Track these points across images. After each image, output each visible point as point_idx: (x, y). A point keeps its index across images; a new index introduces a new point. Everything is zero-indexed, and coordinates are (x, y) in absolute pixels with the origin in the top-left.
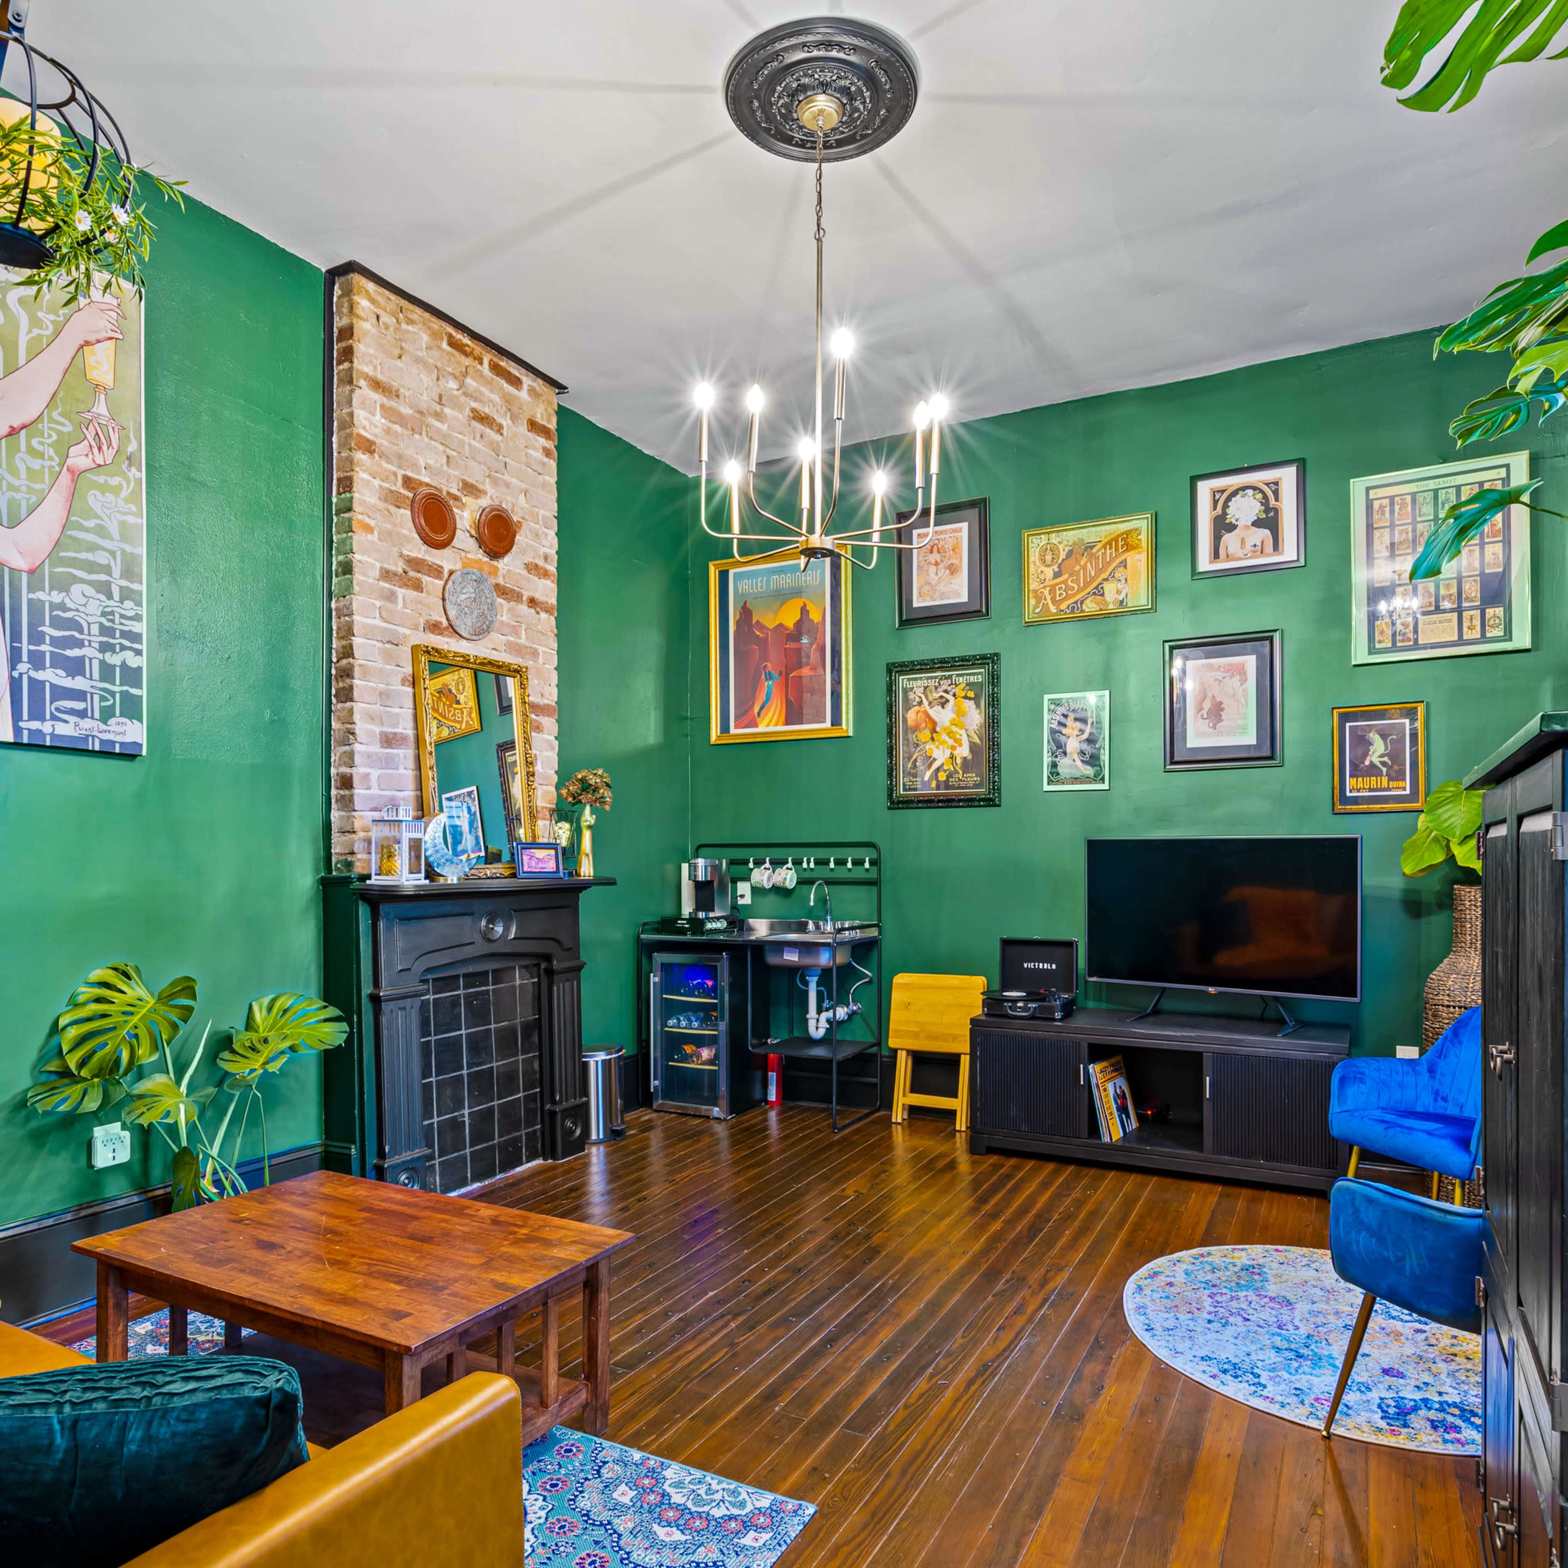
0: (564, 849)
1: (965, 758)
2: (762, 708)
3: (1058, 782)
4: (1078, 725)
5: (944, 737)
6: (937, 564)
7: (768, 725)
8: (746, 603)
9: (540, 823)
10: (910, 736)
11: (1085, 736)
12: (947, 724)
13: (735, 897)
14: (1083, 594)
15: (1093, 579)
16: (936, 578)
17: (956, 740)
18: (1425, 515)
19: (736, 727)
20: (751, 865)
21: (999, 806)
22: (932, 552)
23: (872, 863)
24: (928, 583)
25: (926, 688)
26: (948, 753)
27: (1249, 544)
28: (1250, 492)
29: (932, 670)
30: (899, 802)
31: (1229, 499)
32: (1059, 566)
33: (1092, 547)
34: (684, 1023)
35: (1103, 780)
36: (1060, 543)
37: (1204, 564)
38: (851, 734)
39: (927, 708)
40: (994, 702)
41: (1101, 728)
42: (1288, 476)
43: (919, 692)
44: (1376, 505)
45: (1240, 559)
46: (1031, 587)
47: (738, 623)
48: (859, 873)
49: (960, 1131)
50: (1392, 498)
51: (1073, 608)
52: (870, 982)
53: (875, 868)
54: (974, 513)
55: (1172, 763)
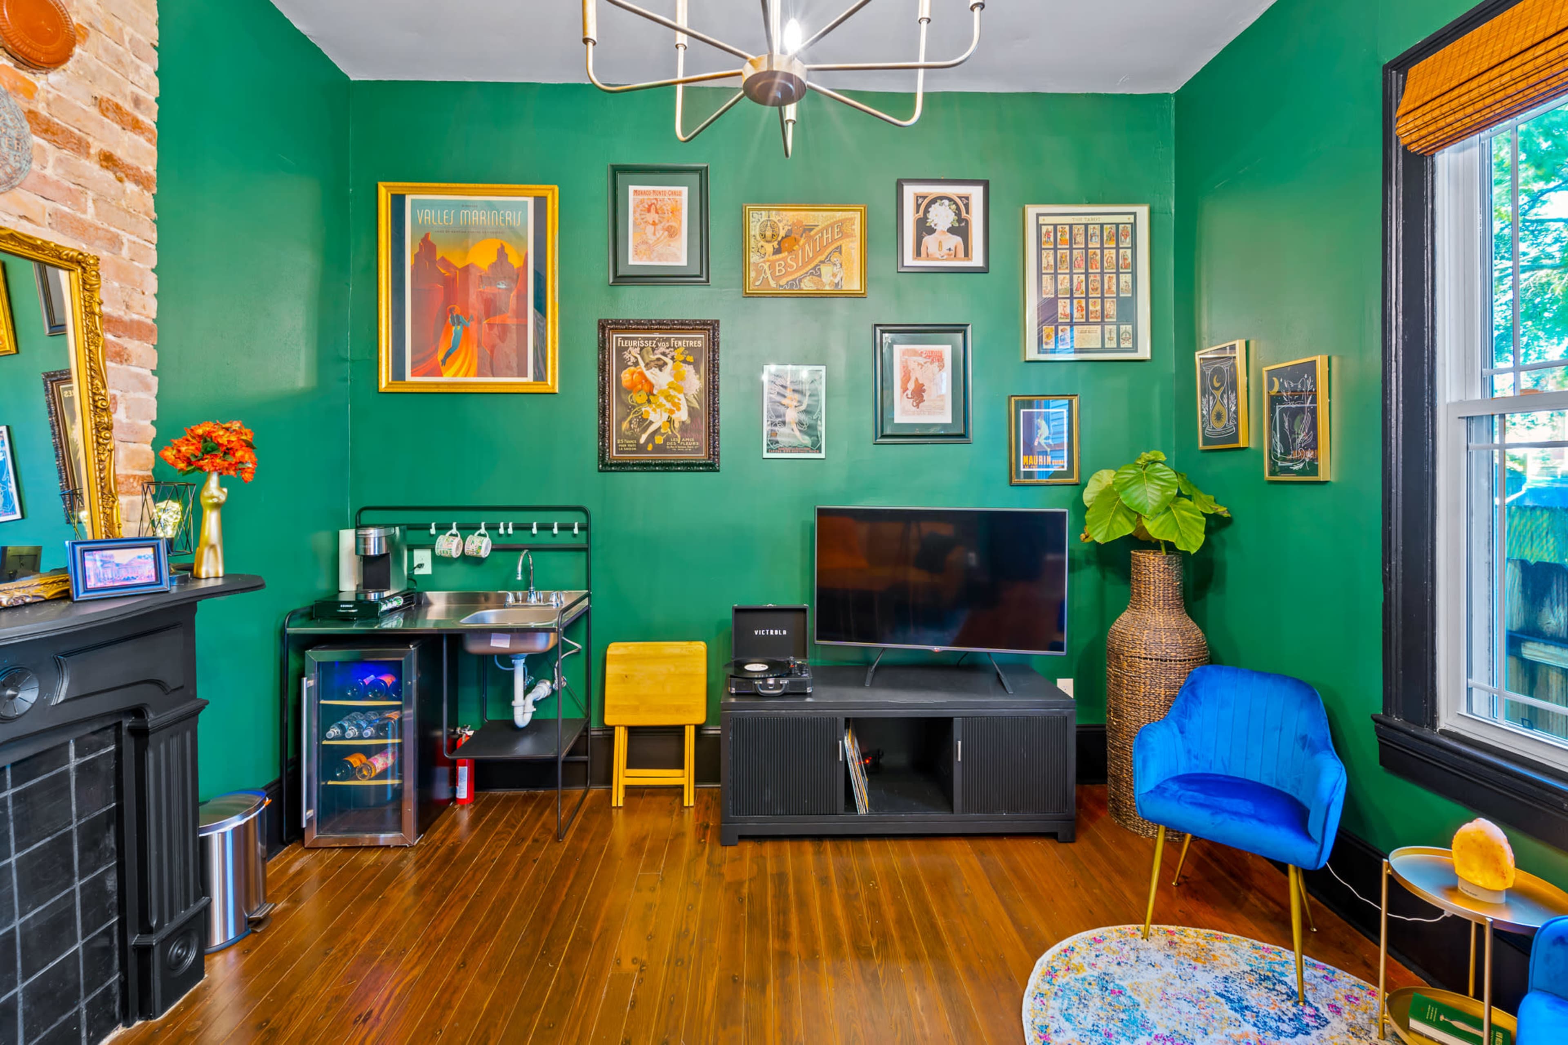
0: (170, 542)
1: (683, 423)
2: (448, 355)
3: (777, 450)
4: (797, 396)
5: (662, 400)
6: (654, 224)
7: (455, 375)
8: (427, 235)
9: (123, 500)
10: (623, 396)
11: (803, 407)
12: (665, 387)
13: (411, 568)
14: (802, 273)
15: (811, 260)
16: (654, 238)
17: (674, 404)
18: (1078, 243)
19: (413, 375)
20: (433, 531)
21: (718, 471)
22: (649, 211)
23: (580, 529)
24: (645, 242)
25: (642, 349)
26: (665, 417)
27: (945, 247)
28: (946, 202)
29: (650, 330)
30: (612, 465)
31: (929, 205)
32: (779, 243)
33: (811, 230)
34: (352, 732)
35: (819, 450)
36: (780, 221)
37: (909, 260)
38: (557, 391)
39: (644, 369)
40: (713, 369)
41: (818, 401)
42: (976, 193)
43: (635, 352)
44: (1044, 229)
45: (937, 259)
46: (752, 260)
47: (417, 257)
48: (565, 539)
49: (688, 807)
50: (1055, 226)
51: (792, 285)
52: (578, 653)
53: (584, 533)
54: (696, 177)
55: (883, 436)
